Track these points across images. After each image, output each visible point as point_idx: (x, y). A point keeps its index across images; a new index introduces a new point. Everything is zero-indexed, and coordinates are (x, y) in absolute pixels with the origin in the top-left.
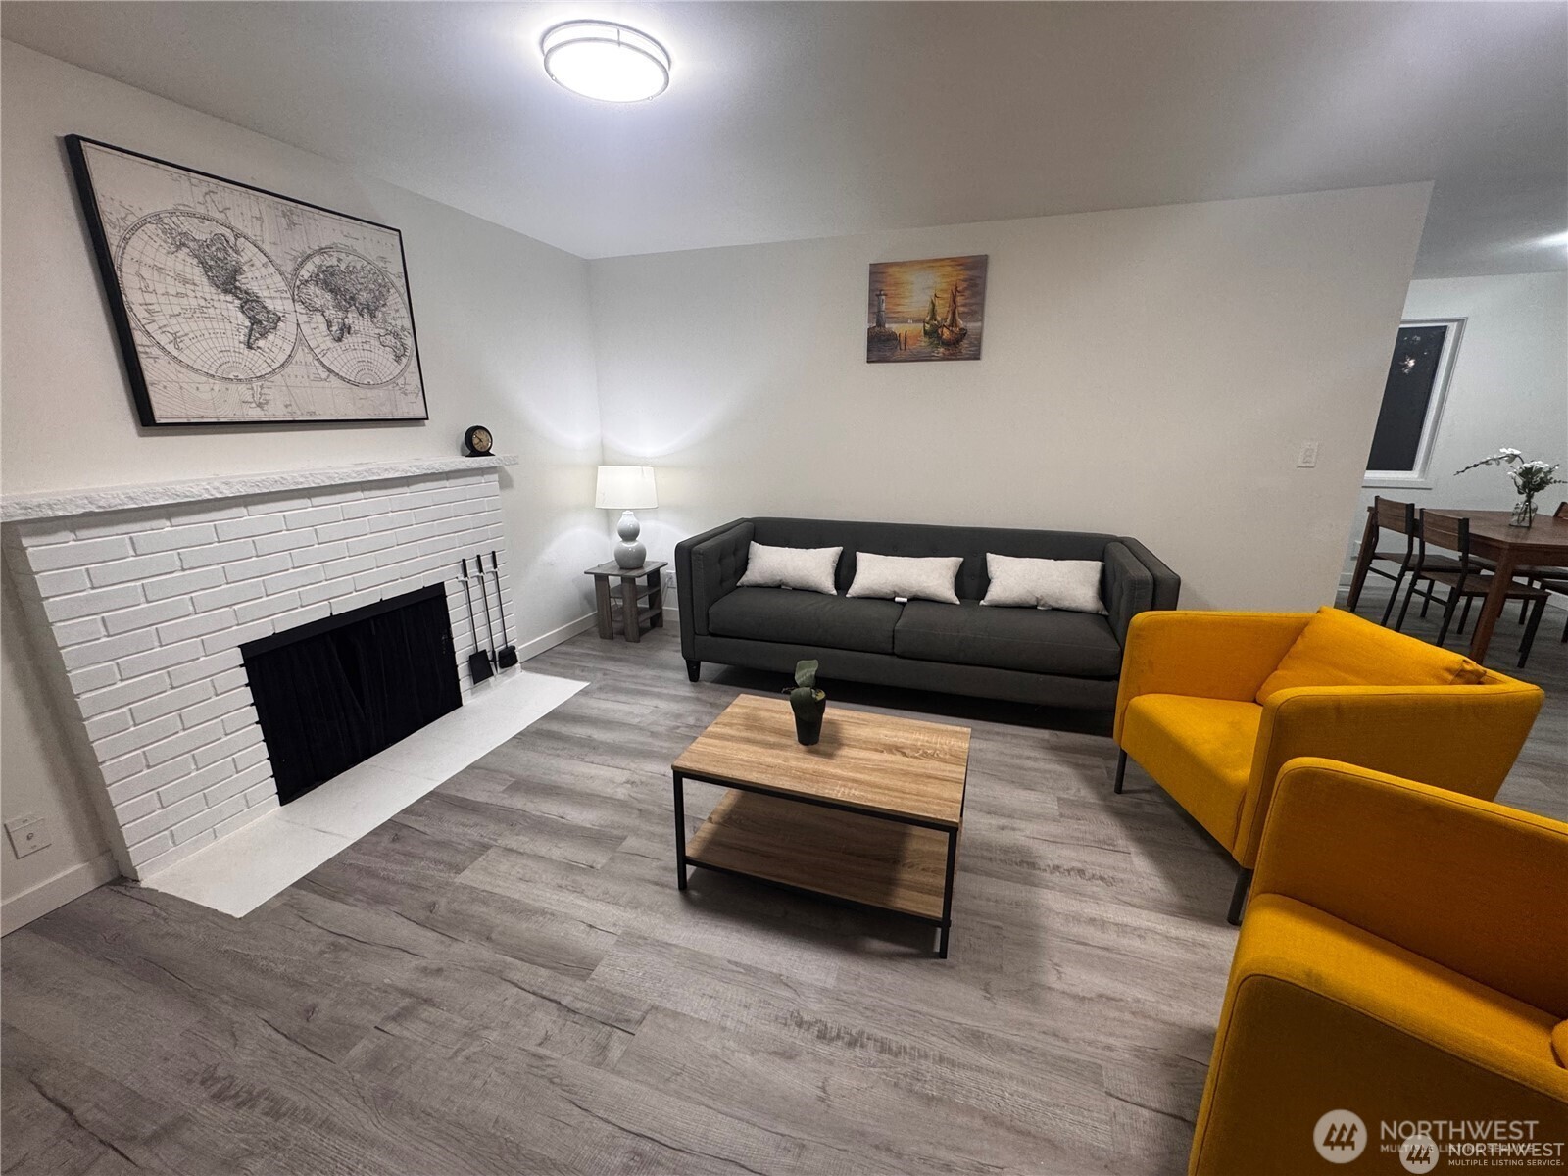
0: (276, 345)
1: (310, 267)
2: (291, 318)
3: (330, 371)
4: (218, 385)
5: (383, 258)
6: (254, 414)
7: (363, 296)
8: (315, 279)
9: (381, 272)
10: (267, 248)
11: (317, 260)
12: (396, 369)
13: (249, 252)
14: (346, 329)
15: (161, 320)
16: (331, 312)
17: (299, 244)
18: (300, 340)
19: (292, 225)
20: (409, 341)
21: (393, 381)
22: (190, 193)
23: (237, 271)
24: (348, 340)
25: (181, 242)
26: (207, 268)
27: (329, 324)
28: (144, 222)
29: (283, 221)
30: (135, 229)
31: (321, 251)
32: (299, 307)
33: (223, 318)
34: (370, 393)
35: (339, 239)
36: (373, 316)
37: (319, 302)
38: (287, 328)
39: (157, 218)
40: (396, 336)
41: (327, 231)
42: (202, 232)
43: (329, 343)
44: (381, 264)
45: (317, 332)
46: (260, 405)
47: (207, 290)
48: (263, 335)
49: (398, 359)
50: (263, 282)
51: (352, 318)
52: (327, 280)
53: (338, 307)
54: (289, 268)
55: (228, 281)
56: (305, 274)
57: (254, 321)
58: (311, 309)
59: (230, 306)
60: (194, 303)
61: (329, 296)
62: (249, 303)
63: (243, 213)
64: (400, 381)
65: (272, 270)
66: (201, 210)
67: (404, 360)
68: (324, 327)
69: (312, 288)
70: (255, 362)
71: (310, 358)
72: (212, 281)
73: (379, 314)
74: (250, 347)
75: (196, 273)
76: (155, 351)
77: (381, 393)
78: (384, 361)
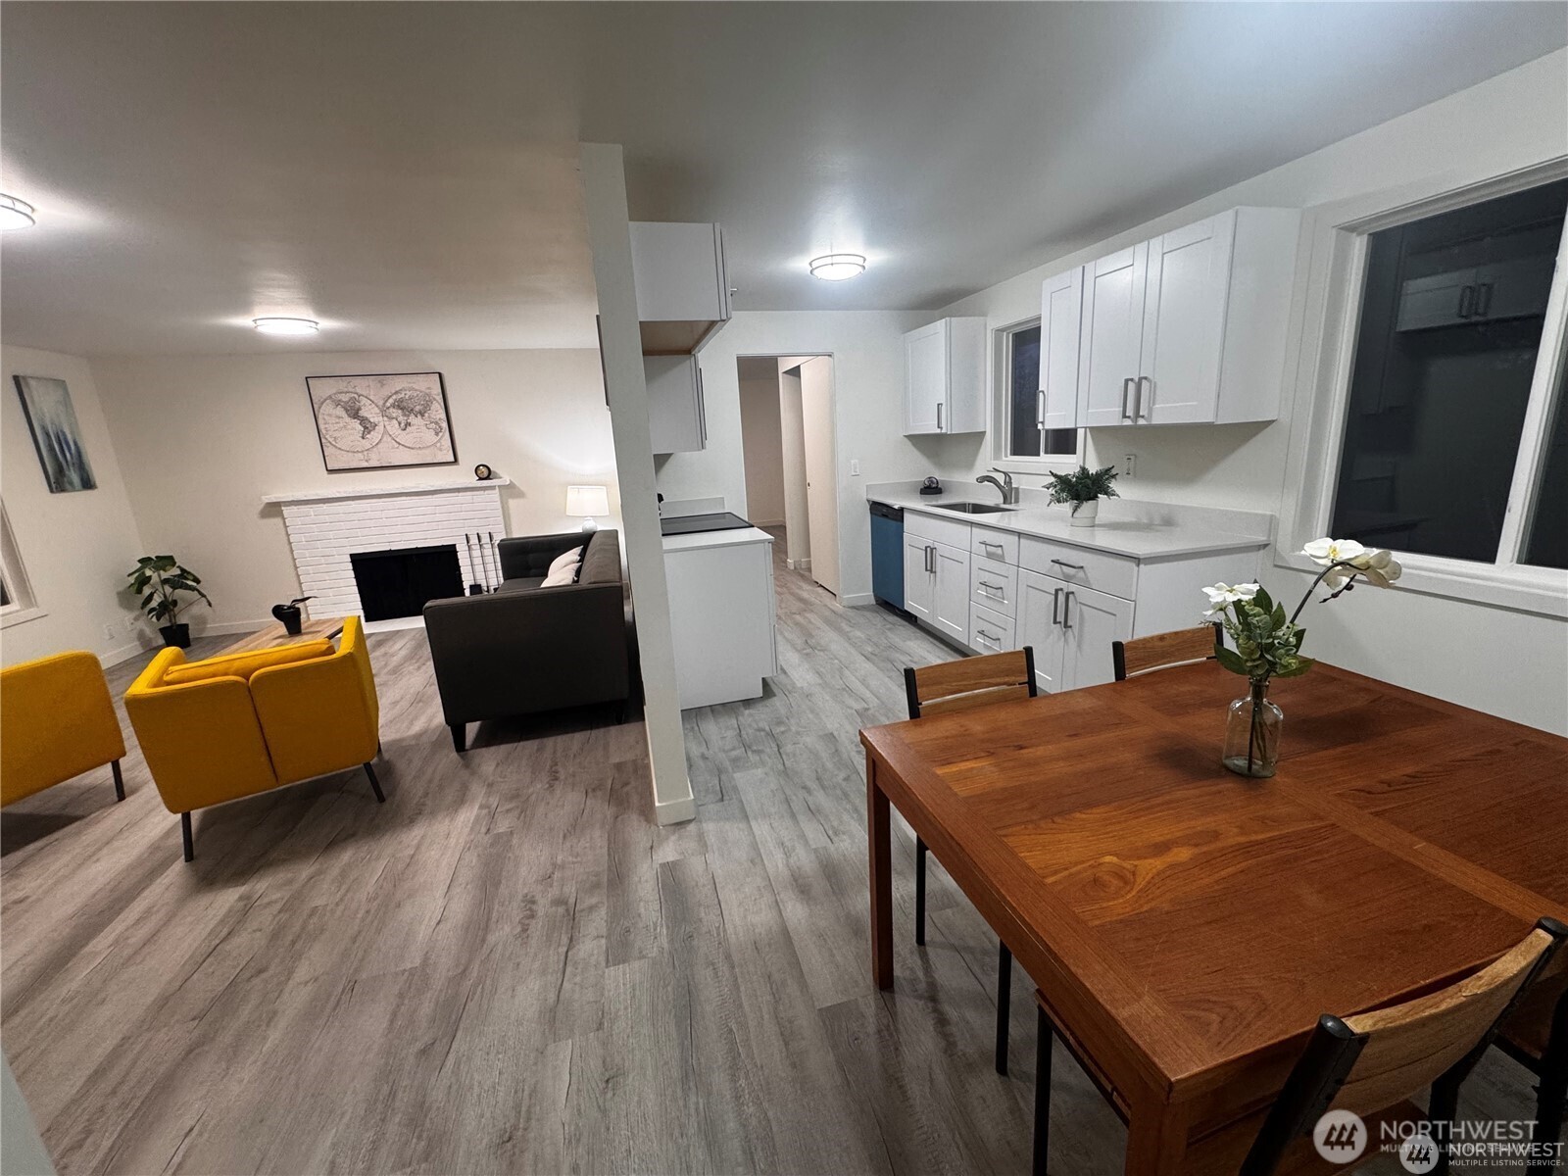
0: (375, 436)
1: (391, 401)
2: (382, 424)
3: (399, 444)
4: (350, 454)
5: (429, 388)
6: (365, 465)
7: (418, 408)
8: (393, 406)
9: (429, 395)
10: (371, 398)
11: (394, 397)
12: (435, 439)
13: (364, 400)
14: (408, 424)
15: (330, 433)
16: (401, 418)
17: (386, 392)
18: (386, 432)
19: (383, 385)
20: (445, 425)
21: (434, 445)
22: (342, 384)
23: (359, 409)
24: (409, 429)
25: (338, 403)
26: (347, 411)
27: (400, 423)
28: (325, 400)
29: (379, 385)
30: (322, 403)
31: (396, 393)
32: (385, 418)
33: (353, 429)
34: (419, 452)
35: (405, 385)
36: (423, 416)
37: (394, 415)
38: (380, 428)
39: (330, 397)
40: (436, 423)
41: (399, 384)
42: (345, 398)
43: (400, 431)
44: (427, 391)
45: (393, 428)
46: (367, 461)
47: (348, 419)
48: (369, 433)
49: (437, 434)
50: (370, 412)
51: (412, 419)
52: (399, 405)
53: (404, 415)
54: (381, 403)
55: (355, 413)
56: (388, 404)
57: (365, 428)
58: (391, 418)
59: (356, 425)
60: (341, 425)
61: (400, 411)
62: (363, 421)
63: (361, 386)
64: (438, 445)
65: (373, 405)
66: (346, 390)
67: (441, 434)
68: (397, 425)
69: (391, 410)
70: (366, 444)
71: (390, 439)
72: (349, 416)
73: (426, 415)
74: (363, 438)
75: (343, 414)
76: (329, 444)
77: (427, 451)
78: (429, 437)
